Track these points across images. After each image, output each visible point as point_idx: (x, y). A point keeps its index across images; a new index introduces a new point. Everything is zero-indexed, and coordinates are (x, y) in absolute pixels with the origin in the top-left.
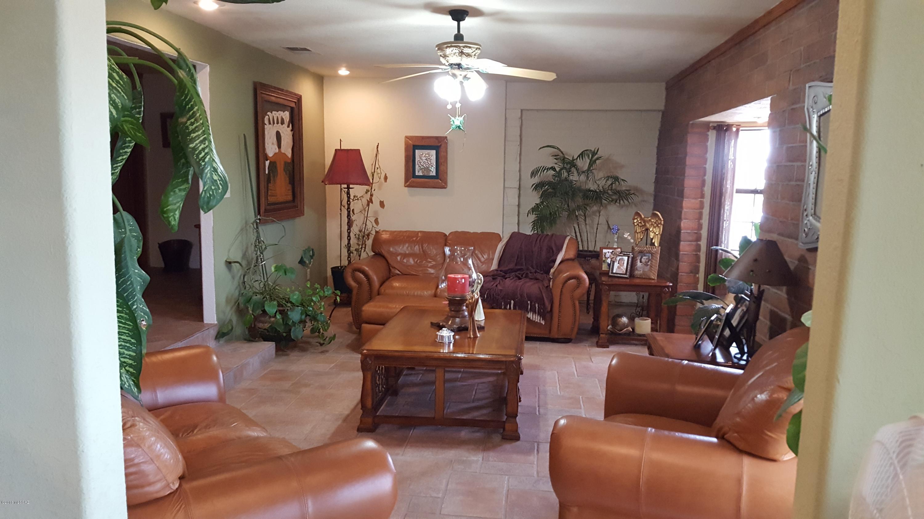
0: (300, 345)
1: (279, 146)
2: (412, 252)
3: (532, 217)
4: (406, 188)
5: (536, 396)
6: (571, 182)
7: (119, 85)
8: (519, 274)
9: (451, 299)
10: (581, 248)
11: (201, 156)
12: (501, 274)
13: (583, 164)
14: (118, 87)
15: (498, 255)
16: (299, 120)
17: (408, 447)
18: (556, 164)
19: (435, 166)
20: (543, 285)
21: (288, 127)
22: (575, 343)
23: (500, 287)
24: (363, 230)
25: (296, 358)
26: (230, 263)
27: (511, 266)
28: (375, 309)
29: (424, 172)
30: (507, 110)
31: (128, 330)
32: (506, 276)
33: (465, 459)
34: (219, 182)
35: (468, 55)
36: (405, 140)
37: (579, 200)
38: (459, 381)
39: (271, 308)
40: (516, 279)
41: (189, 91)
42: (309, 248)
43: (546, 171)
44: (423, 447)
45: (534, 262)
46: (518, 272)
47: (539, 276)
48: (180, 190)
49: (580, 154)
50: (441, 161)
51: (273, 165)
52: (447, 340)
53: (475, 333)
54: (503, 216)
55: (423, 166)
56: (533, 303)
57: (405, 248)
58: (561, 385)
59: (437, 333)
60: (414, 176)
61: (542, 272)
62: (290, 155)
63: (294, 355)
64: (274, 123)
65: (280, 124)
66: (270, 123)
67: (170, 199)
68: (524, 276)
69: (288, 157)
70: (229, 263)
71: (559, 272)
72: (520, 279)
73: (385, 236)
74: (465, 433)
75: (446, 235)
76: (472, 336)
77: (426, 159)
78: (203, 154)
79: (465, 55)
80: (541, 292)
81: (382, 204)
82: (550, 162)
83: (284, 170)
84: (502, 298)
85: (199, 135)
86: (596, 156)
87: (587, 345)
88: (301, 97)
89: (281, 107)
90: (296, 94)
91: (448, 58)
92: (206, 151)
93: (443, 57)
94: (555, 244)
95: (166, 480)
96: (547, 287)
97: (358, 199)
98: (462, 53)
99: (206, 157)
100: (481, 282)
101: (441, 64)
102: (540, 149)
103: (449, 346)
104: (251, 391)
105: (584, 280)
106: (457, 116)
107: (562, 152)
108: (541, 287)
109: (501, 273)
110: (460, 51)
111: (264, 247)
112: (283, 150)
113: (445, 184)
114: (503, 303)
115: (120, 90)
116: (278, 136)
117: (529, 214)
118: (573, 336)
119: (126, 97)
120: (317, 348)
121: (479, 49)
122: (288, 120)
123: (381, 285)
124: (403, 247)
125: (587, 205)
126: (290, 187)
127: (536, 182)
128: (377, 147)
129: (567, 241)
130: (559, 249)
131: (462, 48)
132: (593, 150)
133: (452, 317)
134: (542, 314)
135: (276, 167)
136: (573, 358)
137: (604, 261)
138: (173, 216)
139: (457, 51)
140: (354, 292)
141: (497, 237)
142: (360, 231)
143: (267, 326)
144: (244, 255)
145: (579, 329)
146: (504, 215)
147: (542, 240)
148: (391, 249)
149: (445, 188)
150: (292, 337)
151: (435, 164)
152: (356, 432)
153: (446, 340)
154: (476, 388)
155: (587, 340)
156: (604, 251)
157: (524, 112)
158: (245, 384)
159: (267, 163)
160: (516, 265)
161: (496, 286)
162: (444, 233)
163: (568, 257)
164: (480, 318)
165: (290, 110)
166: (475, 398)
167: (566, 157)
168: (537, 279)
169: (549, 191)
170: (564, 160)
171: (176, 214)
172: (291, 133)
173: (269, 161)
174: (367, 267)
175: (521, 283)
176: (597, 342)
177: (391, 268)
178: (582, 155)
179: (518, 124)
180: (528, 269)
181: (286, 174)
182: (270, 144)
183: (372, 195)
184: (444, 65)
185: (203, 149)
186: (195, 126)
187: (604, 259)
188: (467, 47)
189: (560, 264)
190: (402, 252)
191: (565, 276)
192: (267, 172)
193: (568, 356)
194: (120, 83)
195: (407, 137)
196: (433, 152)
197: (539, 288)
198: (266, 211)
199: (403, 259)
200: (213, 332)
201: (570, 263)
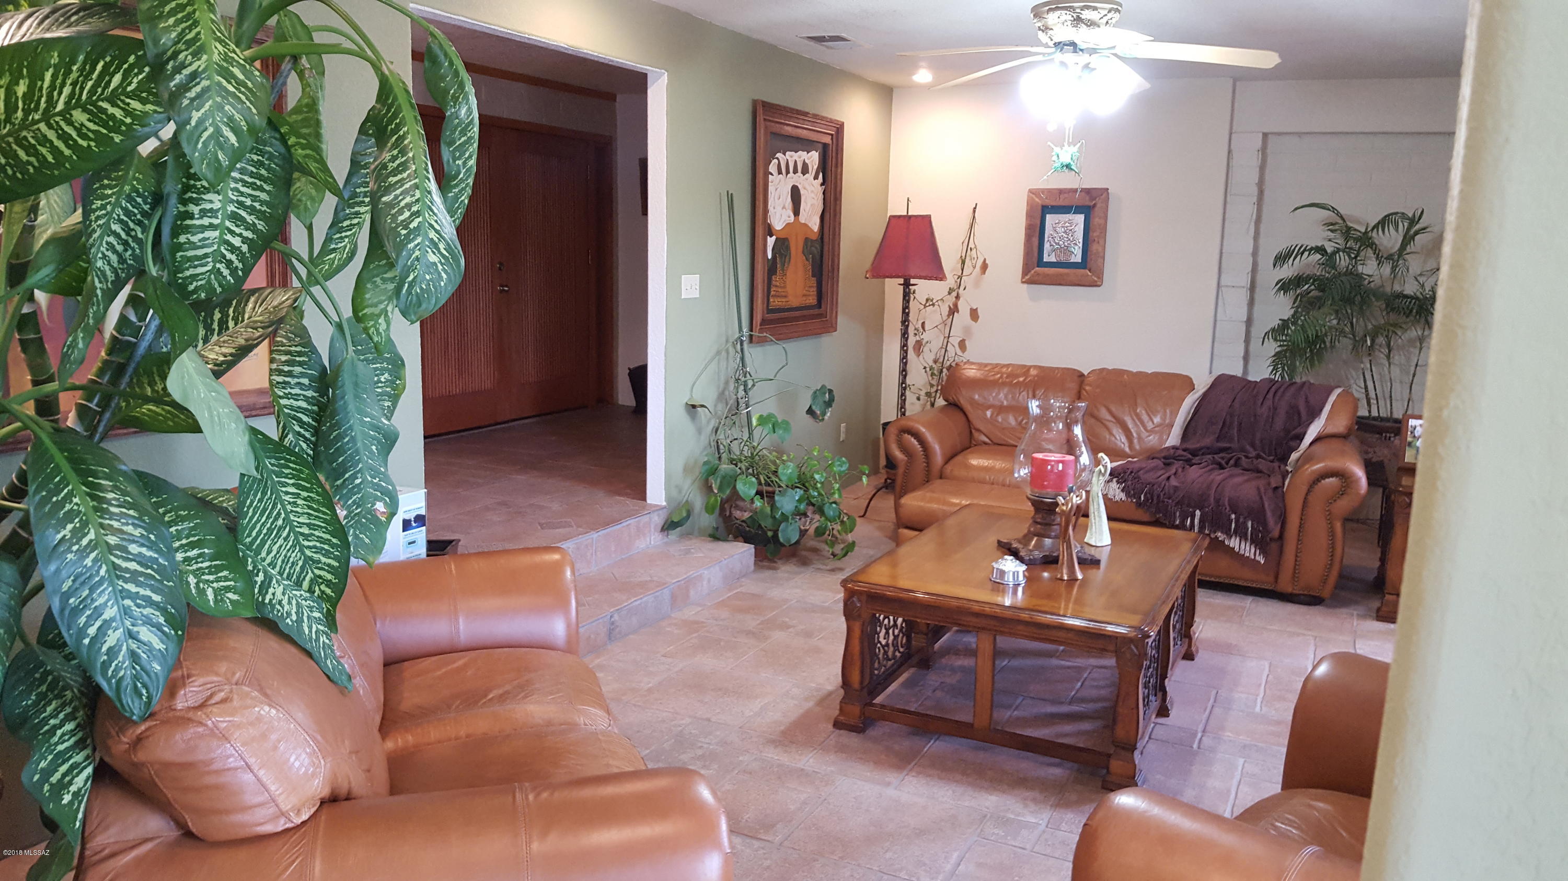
0: (804, 553)
1: (796, 212)
2: (1014, 403)
3: (1272, 347)
4: (1025, 286)
5: (1205, 710)
6: (1360, 276)
7: (243, 89)
8: (1223, 458)
9: (1035, 501)
10: (1363, 412)
11: (401, 218)
12: (1182, 456)
13: (1390, 240)
14: (240, 92)
15: (1182, 420)
16: (836, 166)
17: (914, 774)
18: (1330, 240)
19: (1081, 245)
20: (1269, 484)
21: (816, 178)
22: (1329, 606)
23: (1174, 482)
24: (941, 360)
25: (786, 575)
26: (694, 406)
27: (1208, 441)
28: (922, 504)
29: (1059, 256)
30: (1233, 136)
31: (325, 521)
32: (1194, 461)
33: (1012, 816)
34: (440, 267)
35: (1091, 24)
36: (1028, 196)
37: (1378, 315)
38: (1057, 657)
39: (747, 488)
40: (1212, 469)
41: (395, 99)
42: (823, 387)
43: (1306, 253)
44: (940, 778)
45: (1258, 436)
46: (1221, 455)
47: (1262, 465)
48: (384, 280)
49: (1379, 223)
50: (1094, 234)
51: (782, 245)
52: (1011, 579)
53: (1072, 571)
54: (1213, 342)
55: (1058, 244)
56: (1241, 520)
57: (1002, 395)
58: (1268, 691)
59: (994, 564)
60: (1040, 263)
61: (1271, 458)
62: (816, 227)
63: (786, 569)
64: (788, 172)
65: (799, 174)
66: (780, 172)
67: (367, 296)
68: (1232, 462)
69: (812, 231)
70: (692, 408)
71: (1307, 458)
72: (1222, 467)
73: (971, 372)
74: (1027, 764)
75: (1081, 375)
76: (1066, 578)
77: (1065, 232)
78: (407, 214)
79: (1086, 25)
80: (1261, 498)
81: (974, 314)
82: (1318, 236)
83: (803, 252)
84: (1177, 503)
85: (403, 179)
86: (1417, 227)
87: (1355, 613)
88: (842, 125)
89: (805, 144)
90: (831, 121)
91: (1050, 32)
92: (415, 209)
93: (1043, 31)
94: (1307, 401)
95: (277, 805)
96: (1276, 488)
97: (933, 305)
98: (1078, 20)
99: (413, 221)
100: (1106, 471)
101: (1039, 43)
102: (1296, 209)
103: (1015, 592)
104: (692, 626)
105: (1358, 480)
106: (1066, 144)
107: (1341, 217)
108: (1262, 490)
109: (1185, 453)
110: (1075, 15)
111: (750, 384)
112: (802, 218)
113: (1099, 278)
114: (1178, 514)
115: (243, 98)
116: (795, 194)
117: (1266, 339)
118: (1326, 593)
119: (254, 111)
120: (827, 561)
121: (1117, 11)
122: (815, 167)
123: (948, 460)
124: (998, 394)
125: (1395, 325)
126: (813, 282)
127: (1286, 276)
128: (974, 212)
129: (1332, 398)
130: (1314, 413)
131: (1078, 11)
132: (1410, 215)
133: (1035, 535)
134: (1259, 542)
135: (788, 248)
136: (1316, 637)
137: (1410, 444)
138: (374, 326)
139: (1070, 18)
140: (901, 470)
141: (1187, 384)
142: (935, 362)
143: (746, 515)
144: (721, 396)
145: (1341, 576)
146: (1216, 339)
147: (1279, 393)
148: (977, 397)
149: (1099, 286)
150: (781, 540)
151: (1081, 240)
152: (830, 727)
153: (1009, 579)
154: (1085, 675)
155: (1356, 603)
156: (1412, 422)
157: (1271, 140)
158: (689, 613)
159: (771, 241)
160: (1218, 439)
161: (1168, 478)
162: (1079, 371)
163: (1331, 430)
164: (1101, 540)
165: (820, 149)
166: (1078, 695)
167: (1350, 225)
168: (1259, 471)
169: (1311, 294)
170: (1347, 232)
171: (380, 324)
172: (820, 190)
173: (774, 237)
174: (924, 427)
175: (1219, 478)
176: (1378, 610)
177: (973, 431)
178: (1383, 223)
179: (1255, 162)
180: (1243, 450)
181: (807, 260)
182: (779, 209)
183: (958, 297)
184: (1046, 46)
185: (409, 206)
186: (398, 162)
187: (1409, 439)
188: (1088, 7)
189: (1311, 444)
190: (997, 403)
191: (1316, 470)
192: (770, 256)
193: (1306, 632)
194: (246, 87)
195: (1031, 191)
196: (1080, 219)
197: (1258, 489)
198: (764, 322)
199: (998, 415)
200: (658, 519)
201: (1335, 444)
